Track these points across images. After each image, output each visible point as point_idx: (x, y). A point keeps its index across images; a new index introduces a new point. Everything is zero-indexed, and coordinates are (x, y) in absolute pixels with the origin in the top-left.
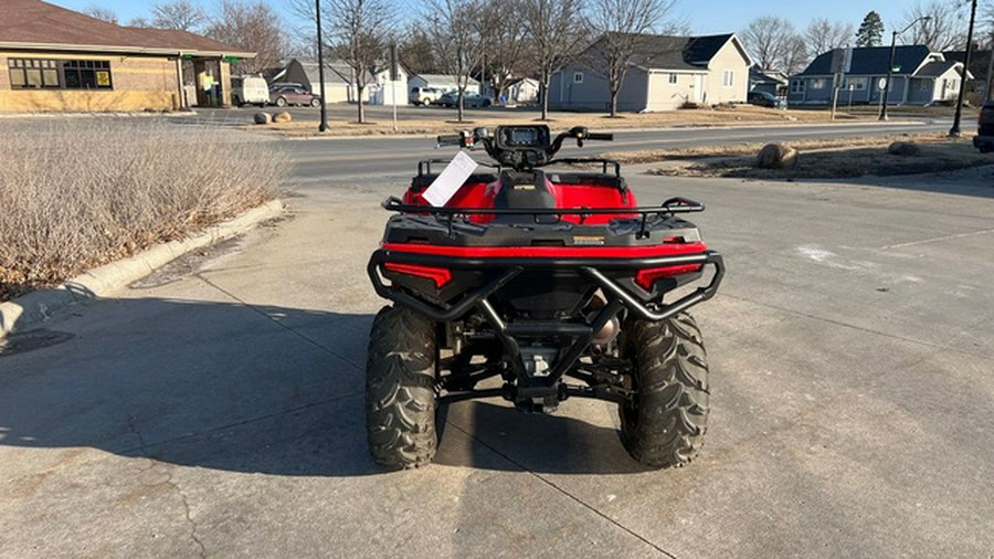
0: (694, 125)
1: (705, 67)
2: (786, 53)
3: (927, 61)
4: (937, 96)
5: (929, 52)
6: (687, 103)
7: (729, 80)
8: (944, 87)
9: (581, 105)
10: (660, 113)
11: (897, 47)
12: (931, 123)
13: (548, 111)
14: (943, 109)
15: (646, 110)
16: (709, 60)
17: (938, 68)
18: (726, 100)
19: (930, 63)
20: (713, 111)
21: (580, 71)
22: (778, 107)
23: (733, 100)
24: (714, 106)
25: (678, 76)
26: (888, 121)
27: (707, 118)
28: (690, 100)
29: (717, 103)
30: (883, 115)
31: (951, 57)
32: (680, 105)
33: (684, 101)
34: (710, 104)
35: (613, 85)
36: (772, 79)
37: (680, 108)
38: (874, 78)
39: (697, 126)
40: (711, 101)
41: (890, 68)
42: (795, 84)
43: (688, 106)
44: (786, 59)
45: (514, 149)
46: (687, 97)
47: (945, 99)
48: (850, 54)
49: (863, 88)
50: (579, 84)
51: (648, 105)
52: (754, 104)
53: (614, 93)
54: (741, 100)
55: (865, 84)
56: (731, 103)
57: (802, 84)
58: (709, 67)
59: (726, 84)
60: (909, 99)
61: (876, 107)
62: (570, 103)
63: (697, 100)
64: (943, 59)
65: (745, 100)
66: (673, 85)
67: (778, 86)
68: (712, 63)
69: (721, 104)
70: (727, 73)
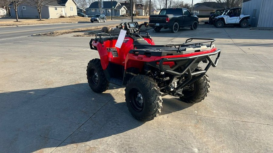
0: (67, 22)
1: (64, 5)
2: (81, 2)
3: (117, 5)
4: (121, 14)
5: (117, 3)
6: (61, 16)
7: (71, 9)
8: (122, 12)
9: (27, 17)
10: (54, 19)
11: (113, 1)
12: (122, 21)
13: (18, 19)
14: (123, 17)
15: (50, 18)
16: (65, 3)
17: (120, 7)
18: (72, 15)
19: (118, 6)
20: (69, 18)
21: (25, 6)
22: (85, 17)
23: (74, 15)
24: (69, 17)
25: (57, 8)
26: (113, 20)
27: (69, 20)
28: (62, 15)
29: (70, 16)
30: (112, 19)
31: (122, 4)
32: (59, 17)
33: (60, 15)
34: (68, 16)
35: (39, 11)
36: (81, 9)
37: (59, 18)
38: (106, 9)
39: (68, 22)
40: (68, 15)
41: (112, 7)
42: (87, 11)
43: (62, 17)
44: (81, 4)
45: (131, 29)
46: (61, 14)
47: (123, 15)
48: (103, 3)
49: (104, 12)
50: (24, 10)
51: (50, 17)
52: (80, 16)
53: (40, 13)
54: (76, 15)
55: (104, 11)
56: (73, 16)
57: (89, 11)
58: (66, 5)
59: (71, 11)
60: (115, 15)
61: (109, 17)
62: (23, 16)
63: (64, 15)
64: (120, 5)
65: (77, 15)
66: (56, 10)
67: (83, 11)
68: (66, 4)
69: (71, 16)
70: (71, 7)
